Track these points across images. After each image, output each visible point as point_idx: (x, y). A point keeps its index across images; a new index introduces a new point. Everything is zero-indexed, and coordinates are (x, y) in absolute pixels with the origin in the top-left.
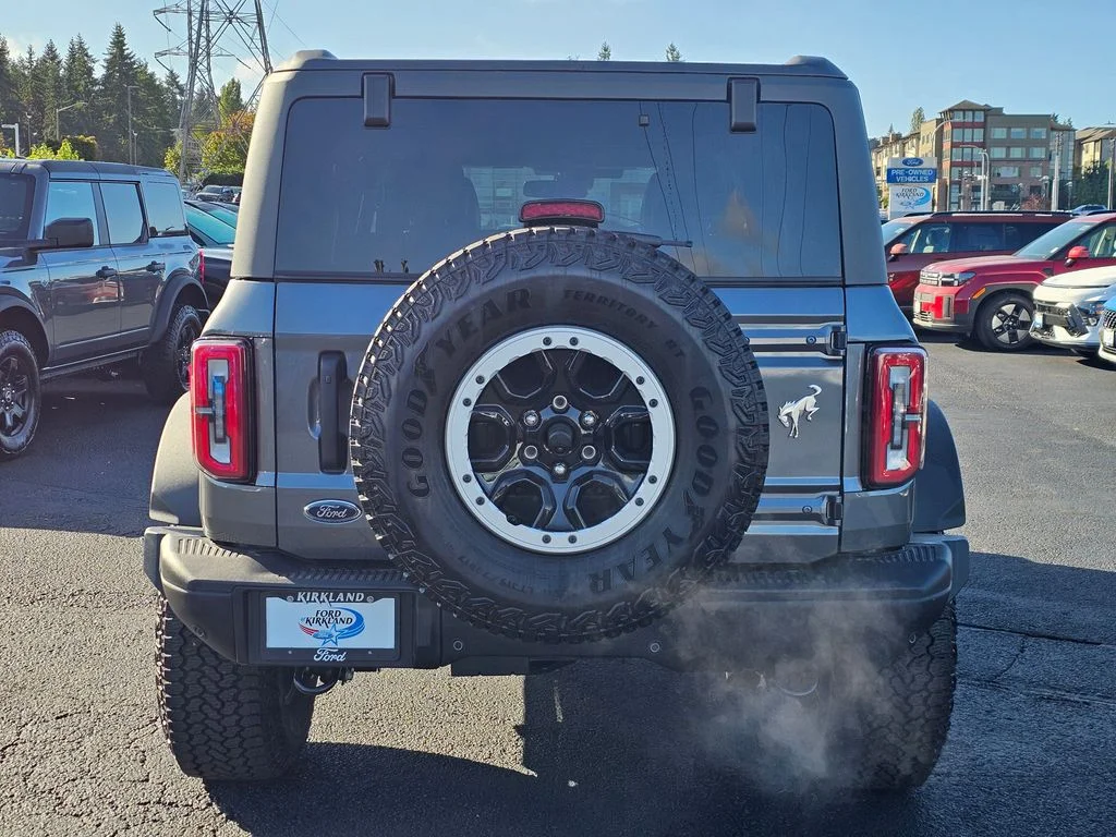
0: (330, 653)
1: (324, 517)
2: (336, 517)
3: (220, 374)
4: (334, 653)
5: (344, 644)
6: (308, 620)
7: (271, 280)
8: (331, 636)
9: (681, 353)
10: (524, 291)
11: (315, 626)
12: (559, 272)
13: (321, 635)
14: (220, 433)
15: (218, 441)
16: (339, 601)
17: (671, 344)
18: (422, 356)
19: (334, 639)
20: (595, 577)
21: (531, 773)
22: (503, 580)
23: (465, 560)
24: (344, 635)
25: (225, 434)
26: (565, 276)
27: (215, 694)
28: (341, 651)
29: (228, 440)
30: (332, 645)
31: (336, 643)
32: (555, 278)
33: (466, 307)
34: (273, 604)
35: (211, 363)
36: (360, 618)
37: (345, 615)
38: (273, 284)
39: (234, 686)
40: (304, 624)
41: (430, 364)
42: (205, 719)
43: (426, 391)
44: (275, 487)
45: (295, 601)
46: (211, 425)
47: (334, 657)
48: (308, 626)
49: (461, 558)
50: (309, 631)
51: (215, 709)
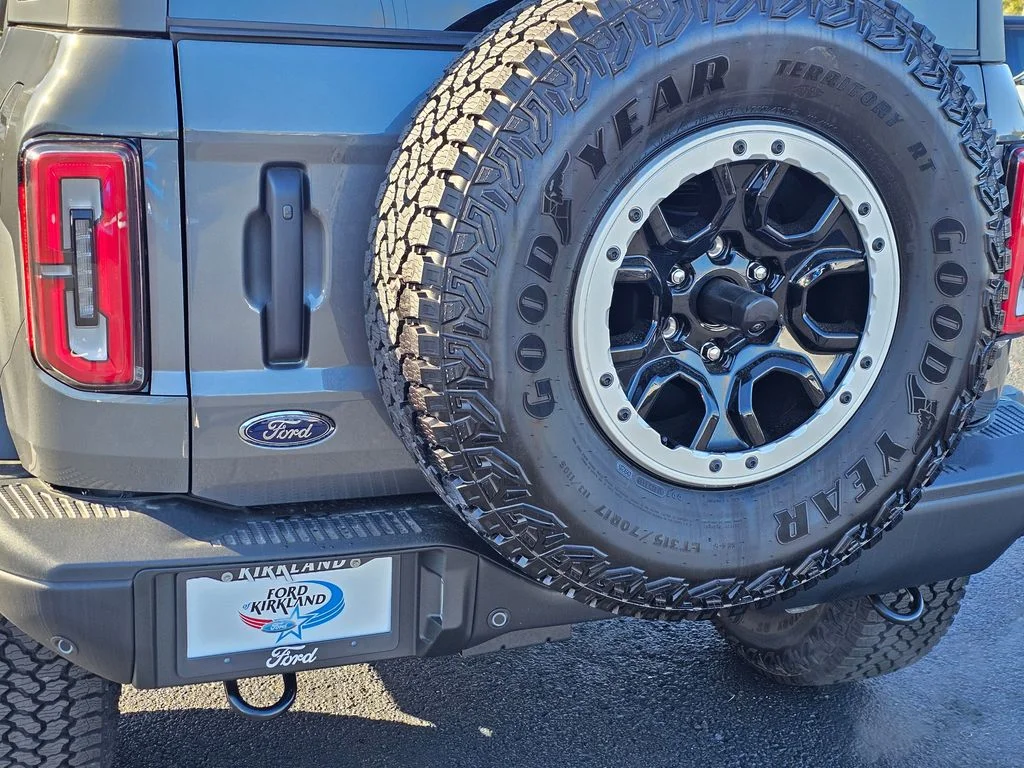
0: (293, 653)
1: (275, 440)
2: (295, 438)
3: (85, 205)
4: (298, 652)
5: (311, 635)
6: (255, 607)
7: (165, 36)
8: (291, 625)
9: (931, 165)
10: (722, 64)
11: (266, 615)
12: (773, 28)
13: (275, 626)
14: (87, 309)
15: (81, 322)
16: (307, 571)
17: (918, 150)
18: (557, 176)
19: (296, 630)
20: (784, 518)
21: (425, 724)
22: (657, 539)
23: (604, 512)
24: (312, 621)
25: (96, 309)
26: (785, 37)
27: (30, 714)
28: (309, 647)
29: (103, 320)
30: (295, 640)
31: (299, 636)
32: (767, 39)
33: (630, 89)
34: (197, 589)
35: (68, 185)
36: (337, 593)
37: (314, 590)
38: (168, 44)
39: (64, 696)
40: (248, 613)
41: (567, 191)
42: (12, 752)
43: (557, 238)
44: (189, 396)
45: (236, 578)
46: (70, 295)
47: (297, 657)
48: (254, 615)
49: (598, 511)
50: (256, 623)
51: (30, 735)
